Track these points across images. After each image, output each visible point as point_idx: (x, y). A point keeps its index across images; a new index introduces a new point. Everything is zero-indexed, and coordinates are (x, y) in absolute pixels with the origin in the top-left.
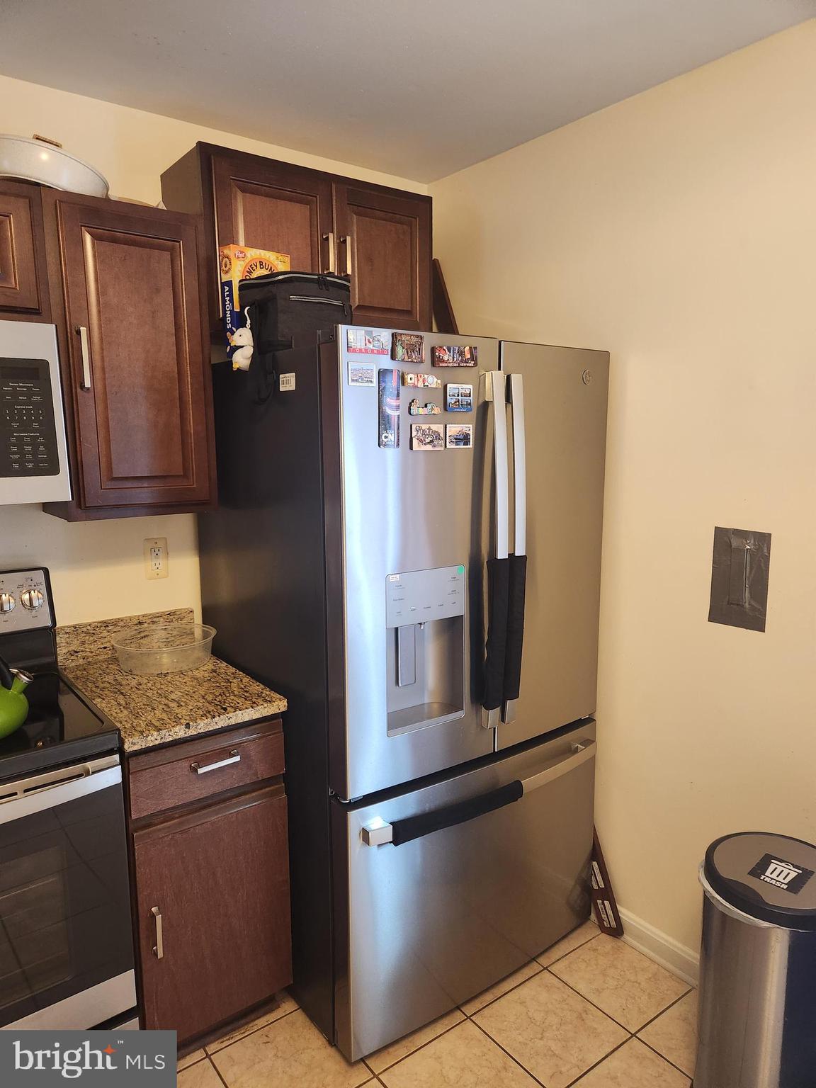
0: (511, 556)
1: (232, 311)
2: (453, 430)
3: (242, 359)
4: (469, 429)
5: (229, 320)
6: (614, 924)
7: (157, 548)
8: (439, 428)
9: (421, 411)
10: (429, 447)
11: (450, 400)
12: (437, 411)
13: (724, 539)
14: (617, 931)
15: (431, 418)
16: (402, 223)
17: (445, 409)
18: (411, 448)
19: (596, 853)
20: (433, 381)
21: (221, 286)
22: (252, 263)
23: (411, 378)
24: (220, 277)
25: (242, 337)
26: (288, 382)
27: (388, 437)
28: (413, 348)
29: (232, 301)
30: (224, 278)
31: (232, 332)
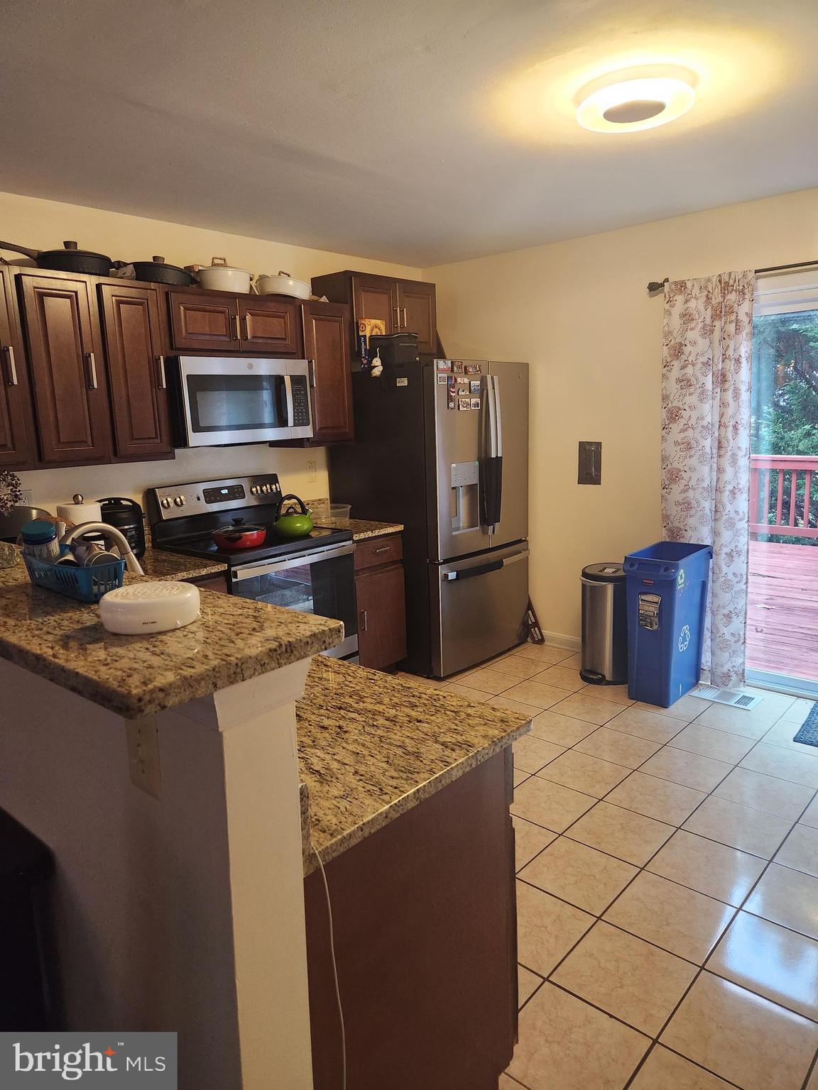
0: (497, 456)
1: (365, 349)
2: (473, 401)
3: (377, 372)
4: (478, 400)
5: (363, 352)
6: (540, 638)
7: (312, 466)
8: (468, 400)
9: (463, 393)
10: (465, 409)
11: (472, 388)
12: (468, 393)
13: (583, 446)
14: (541, 641)
15: (465, 397)
16: (424, 299)
17: (470, 392)
18: (459, 409)
19: (530, 607)
20: (466, 381)
21: (359, 337)
22: (373, 327)
23: (459, 380)
24: (358, 333)
25: (377, 362)
26: (403, 382)
27: (452, 405)
28: (459, 367)
29: (365, 344)
30: (361, 334)
31: (366, 359)
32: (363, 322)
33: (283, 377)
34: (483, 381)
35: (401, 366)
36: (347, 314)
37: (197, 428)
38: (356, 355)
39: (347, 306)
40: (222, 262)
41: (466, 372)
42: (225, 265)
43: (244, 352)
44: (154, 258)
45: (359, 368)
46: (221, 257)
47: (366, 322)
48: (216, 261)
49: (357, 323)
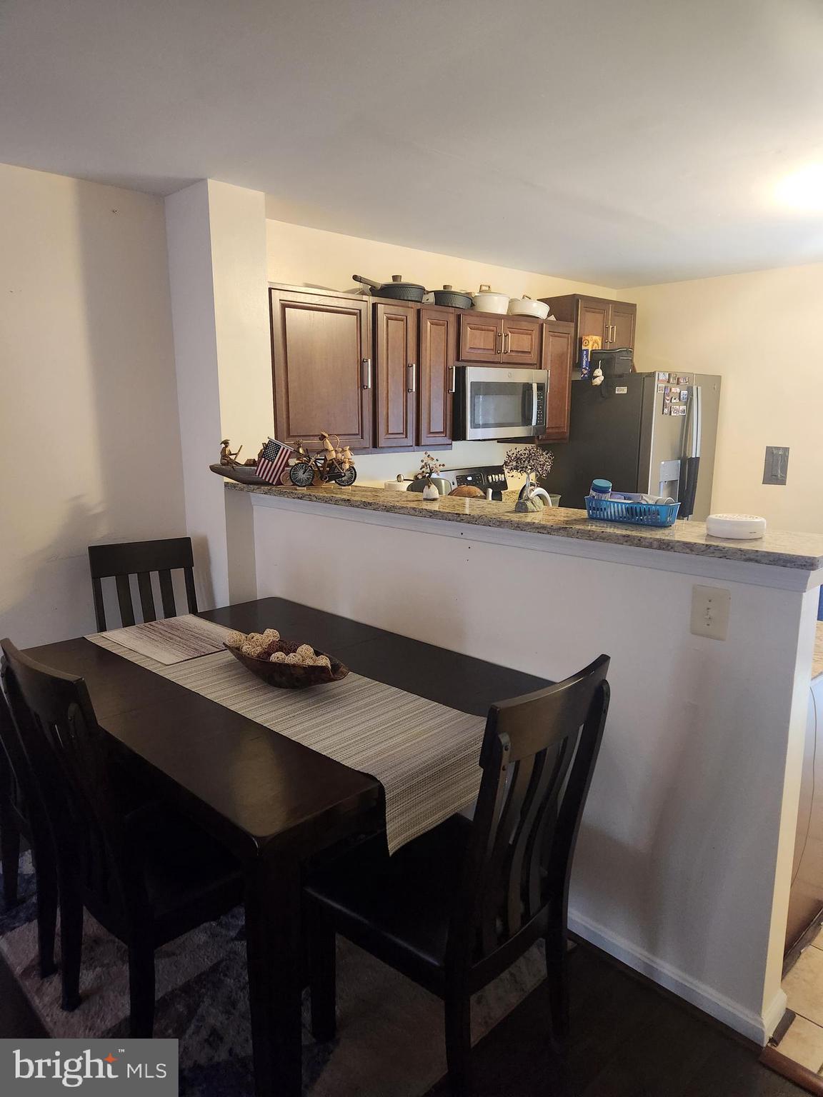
0: (696, 457)
1: (587, 362)
2: (681, 407)
3: (598, 381)
4: (685, 407)
5: (585, 364)
8: (678, 407)
9: (675, 401)
10: (675, 414)
11: (682, 397)
12: (678, 401)
13: (770, 451)
15: (676, 404)
16: (626, 316)
17: (680, 400)
18: (670, 414)
20: (678, 390)
21: (581, 351)
22: (593, 343)
23: (673, 390)
24: (580, 347)
25: (598, 372)
26: (622, 390)
27: (666, 411)
28: (674, 378)
29: (587, 357)
30: (584, 348)
31: (586, 369)
32: (587, 338)
33: (532, 385)
34: (690, 390)
35: (621, 376)
36: (573, 331)
37: (475, 426)
38: (577, 365)
39: (573, 325)
40: (487, 289)
41: (678, 383)
42: (489, 291)
43: (503, 363)
44: (445, 287)
45: (578, 377)
46: (486, 284)
47: (589, 338)
48: (484, 288)
49: (581, 339)
